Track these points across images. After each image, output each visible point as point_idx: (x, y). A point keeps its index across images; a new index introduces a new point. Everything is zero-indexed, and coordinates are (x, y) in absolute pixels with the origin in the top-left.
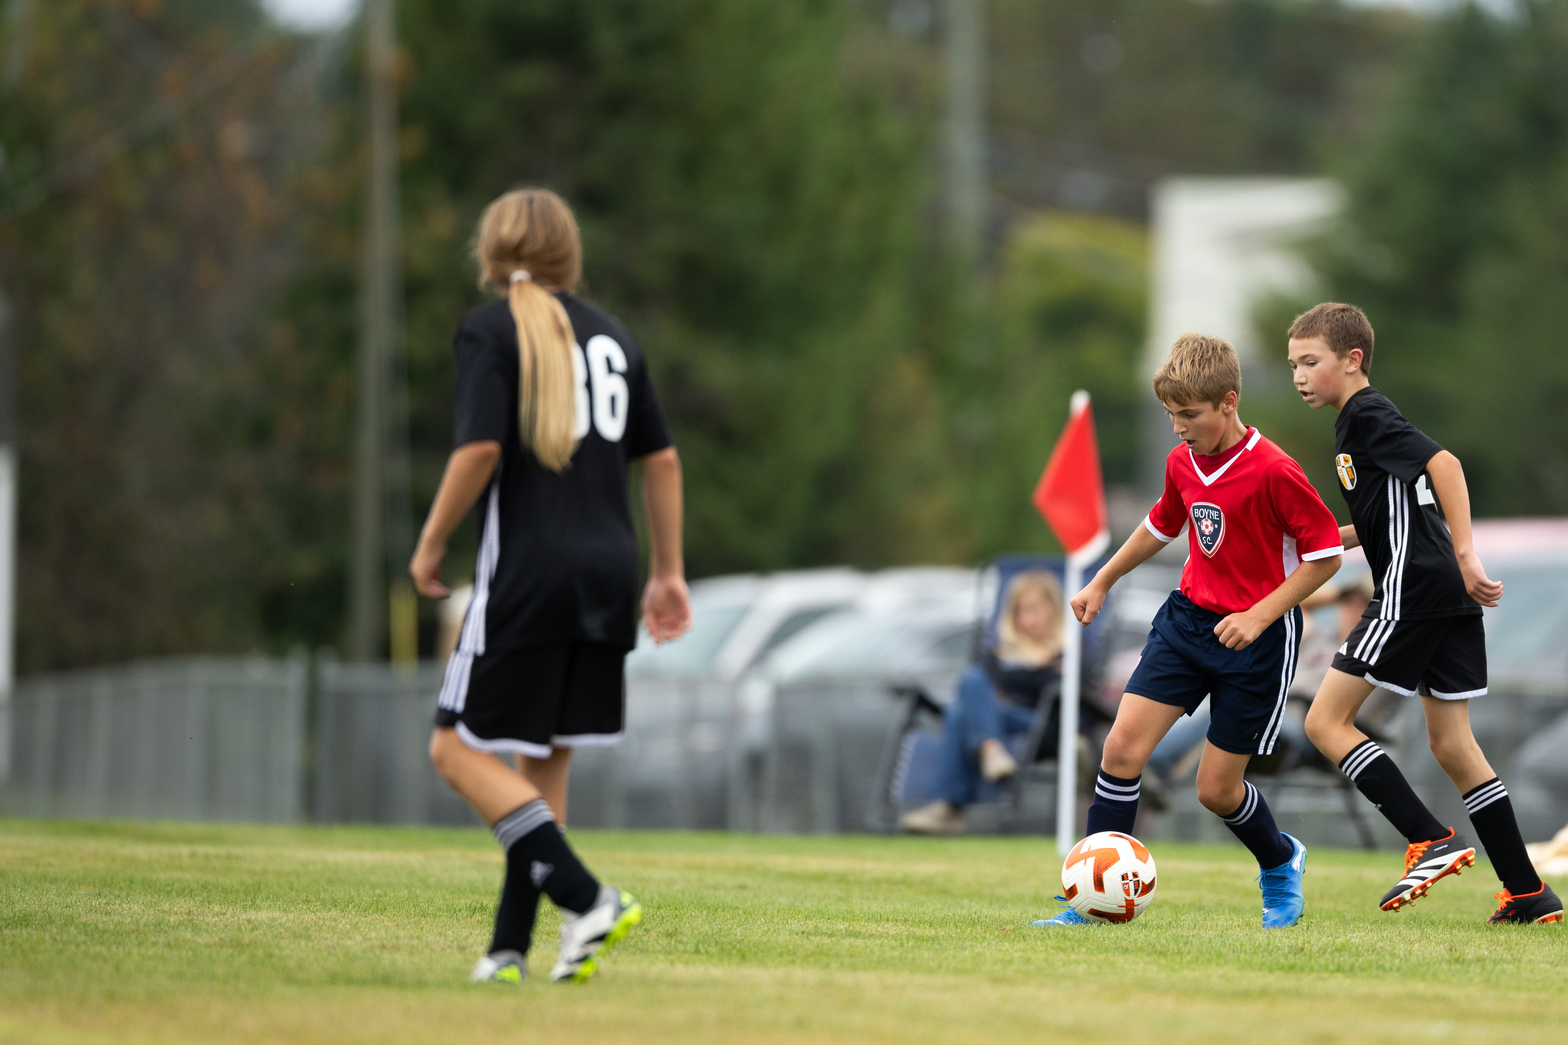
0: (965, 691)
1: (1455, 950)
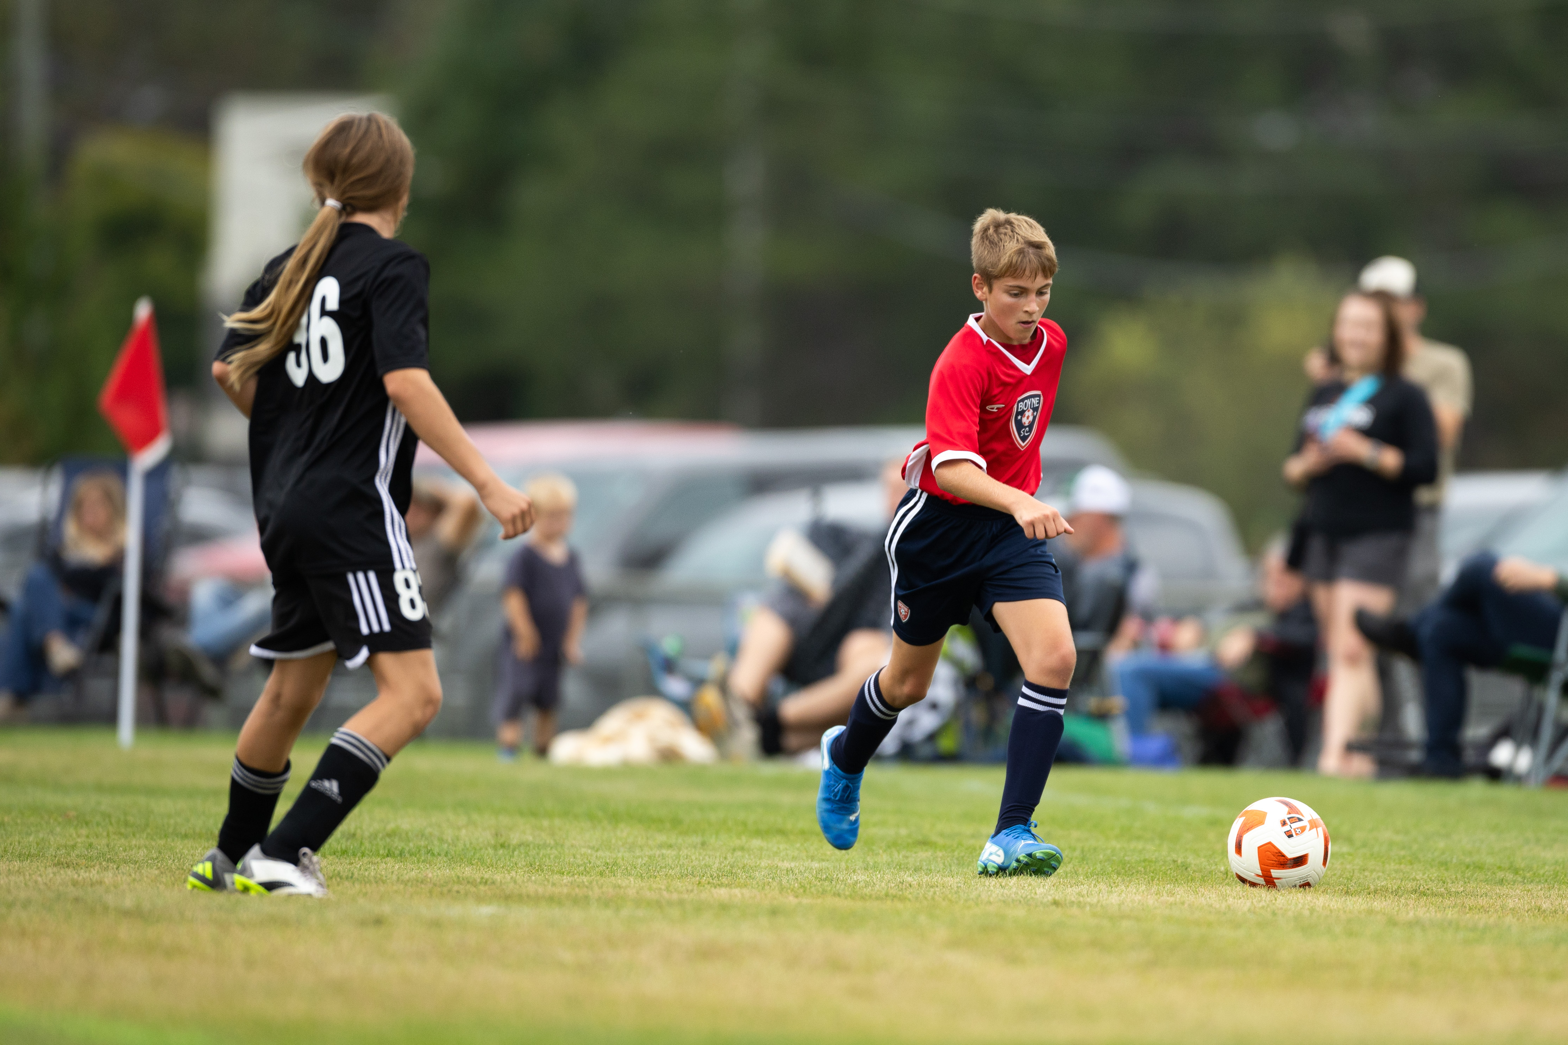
0: (30, 588)
1: (501, 835)
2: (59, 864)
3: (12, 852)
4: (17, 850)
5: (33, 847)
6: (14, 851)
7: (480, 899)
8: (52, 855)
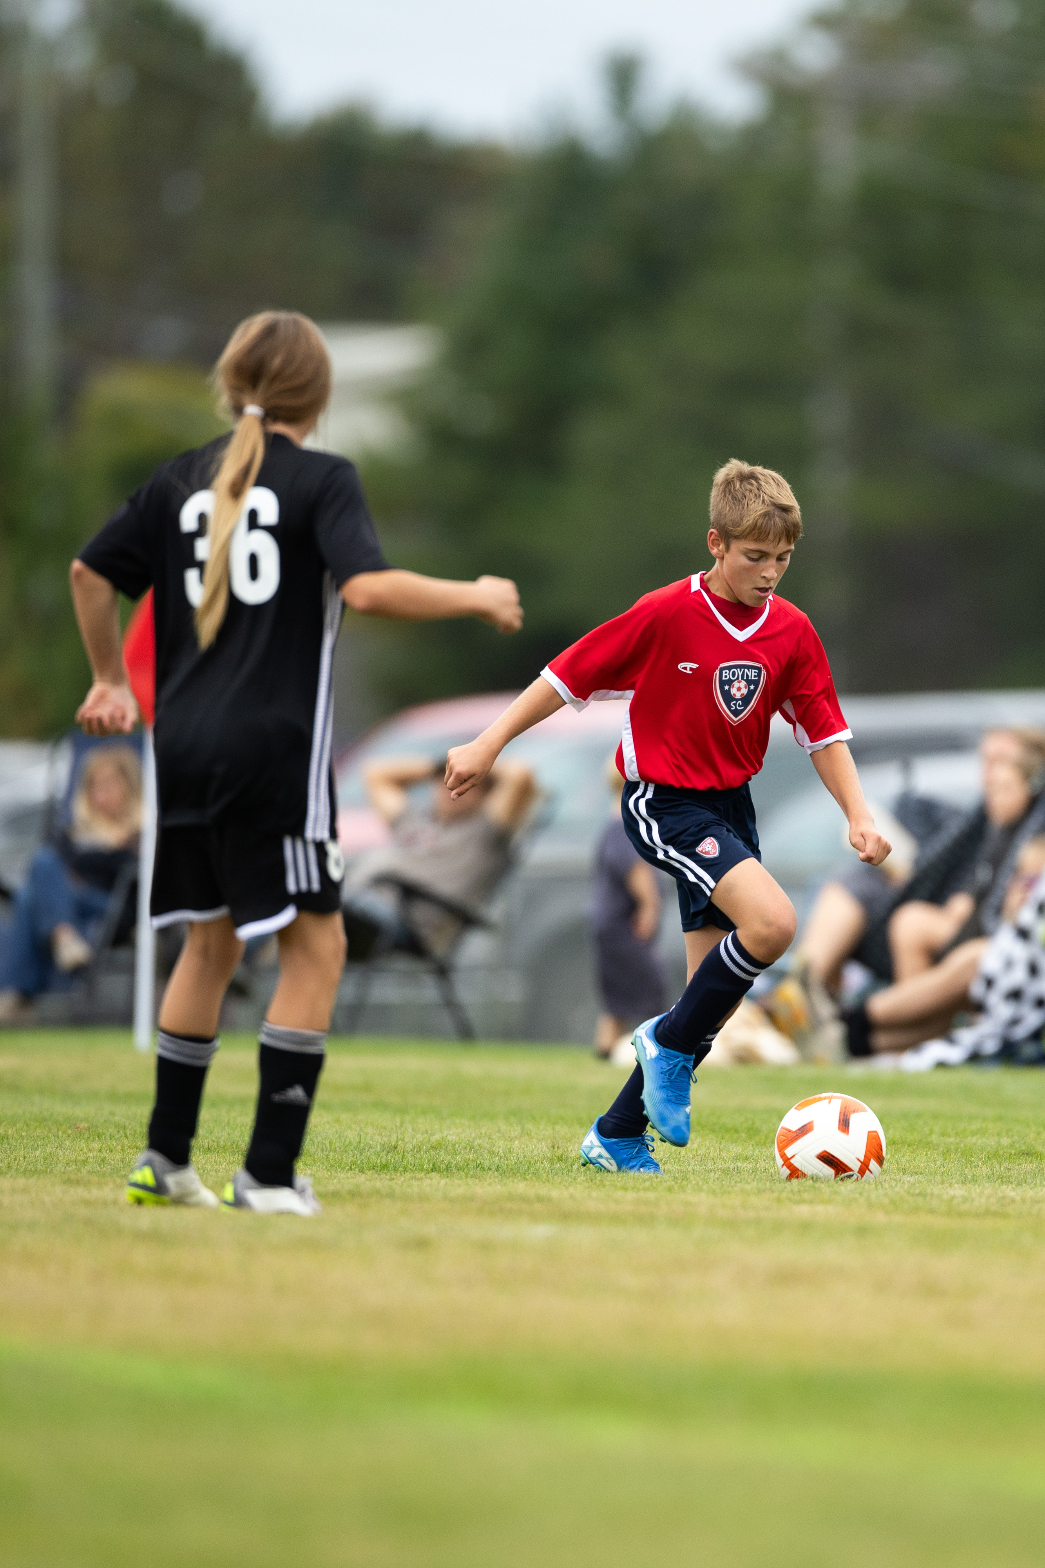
0: (36, 874)
1: (558, 1147)
2: (69, 1182)
3: (17, 1168)
4: (22, 1166)
5: (40, 1163)
6: (19, 1167)
7: (535, 1218)
8: (60, 1172)
